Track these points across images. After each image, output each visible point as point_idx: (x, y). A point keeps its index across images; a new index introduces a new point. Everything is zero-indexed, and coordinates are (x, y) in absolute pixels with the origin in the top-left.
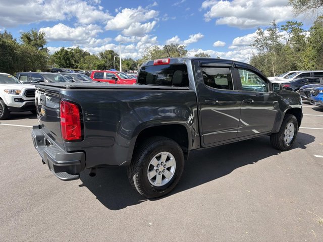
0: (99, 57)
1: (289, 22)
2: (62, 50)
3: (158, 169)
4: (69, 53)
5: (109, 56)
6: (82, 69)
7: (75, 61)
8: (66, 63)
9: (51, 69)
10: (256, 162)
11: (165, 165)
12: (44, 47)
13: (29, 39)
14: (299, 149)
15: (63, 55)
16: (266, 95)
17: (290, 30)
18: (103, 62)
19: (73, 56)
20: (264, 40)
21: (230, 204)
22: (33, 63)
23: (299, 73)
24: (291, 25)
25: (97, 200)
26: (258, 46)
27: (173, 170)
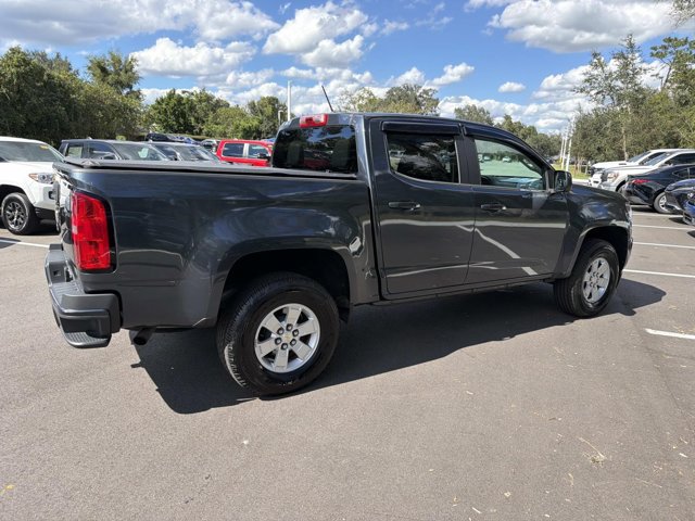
0: (248, 110)
1: (670, 40)
2: (171, 96)
3: (280, 339)
4: (184, 101)
5: (269, 110)
6: (211, 136)
7: (197, 120)
8: (178, 122)
9: (146, 134)
10: (512, 336)
11: (296, 330)
12: (135, 88)
13: (104, 70)
14: (618, 315)
15: (171, 105)
16: (540, 195)
17: (670, 57)
18: (256, 123)
19: (192, 108)
20: (607, 78)
21: (421, 415)
22: (109, 121)
23: (671, 153)
24: (675, 47)
25: (158, 393)
26: (593, 93)
27: (314, 343)
